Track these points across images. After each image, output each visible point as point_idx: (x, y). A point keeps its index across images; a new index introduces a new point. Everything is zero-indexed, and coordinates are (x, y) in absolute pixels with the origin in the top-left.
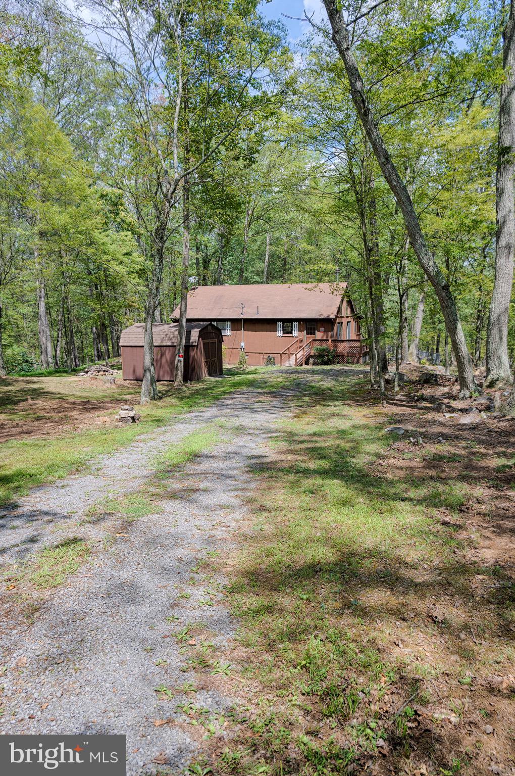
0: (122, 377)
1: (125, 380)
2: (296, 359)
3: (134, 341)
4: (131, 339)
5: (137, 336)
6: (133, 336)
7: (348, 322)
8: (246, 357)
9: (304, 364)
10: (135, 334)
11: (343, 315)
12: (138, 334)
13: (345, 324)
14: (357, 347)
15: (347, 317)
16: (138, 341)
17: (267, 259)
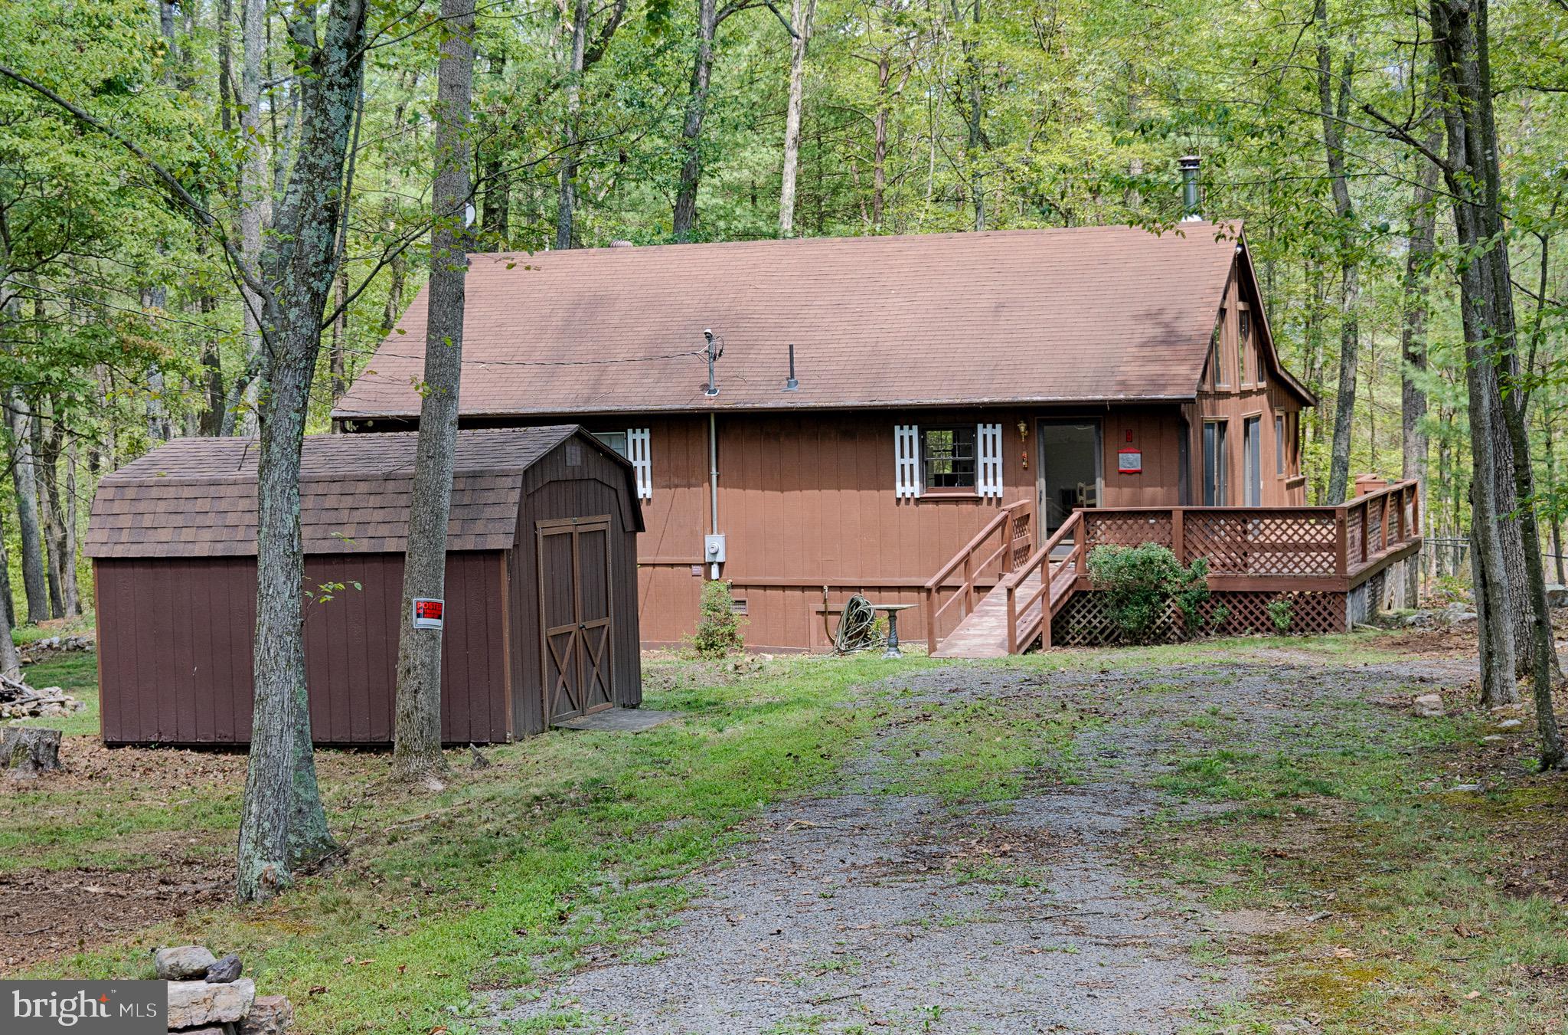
0: (95, 728)
1: (111, 745)
2: (1012, 616)
3: (164, 535)
4: (147, 521)
5: (183, 506)
6: (162, 507)
7: (1247, 422)
8: (737, 612)
9: (1047, 640)
10: (171, 492)
11: (1223, 387)
12: (188, 492)
13: (1235, 429)
14: (1320, 547)
15: (1245, 394)
16: (188, 534)
17: (793, 122)
